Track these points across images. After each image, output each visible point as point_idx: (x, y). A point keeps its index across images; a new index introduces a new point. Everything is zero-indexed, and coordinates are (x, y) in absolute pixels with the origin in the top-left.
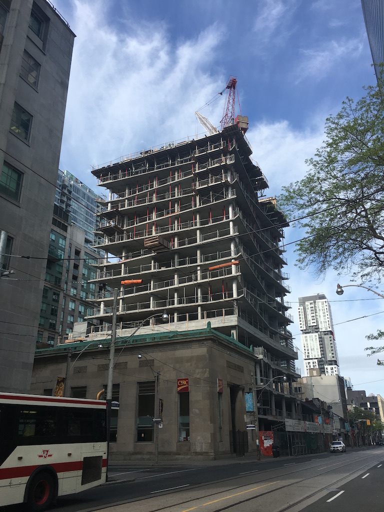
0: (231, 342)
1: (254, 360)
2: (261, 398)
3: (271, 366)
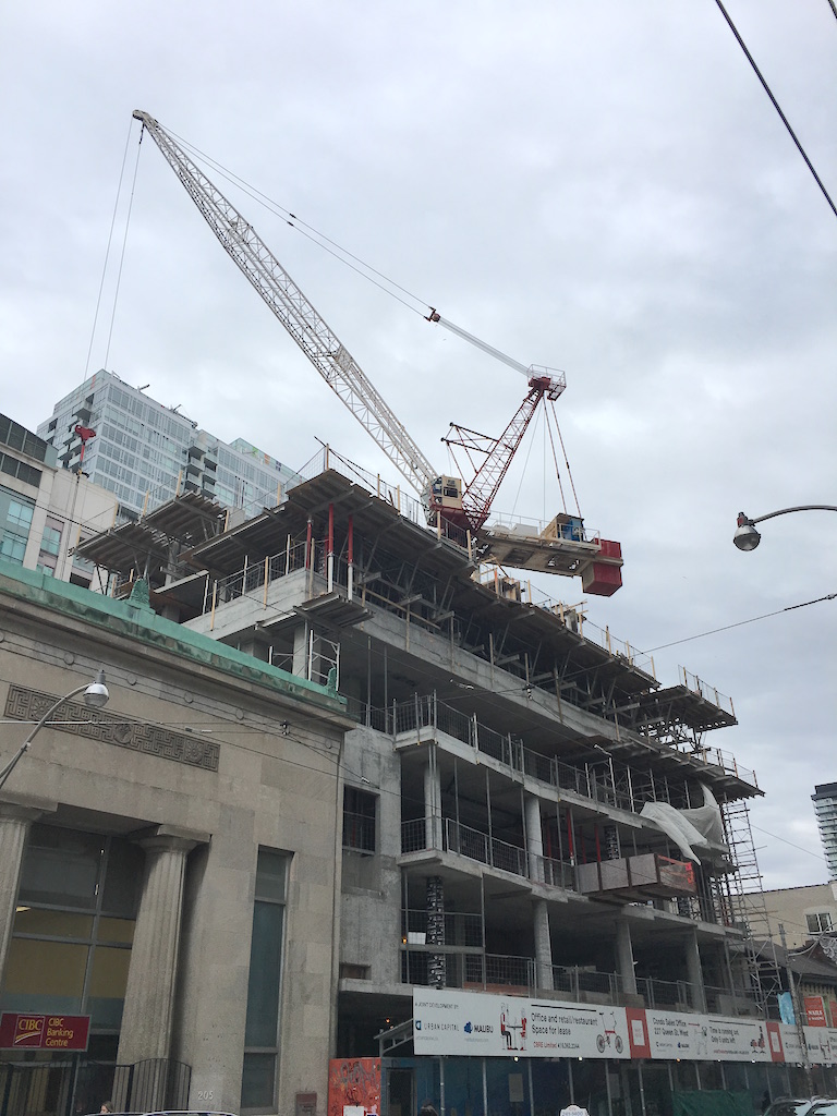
1: (339, 732)
2: (437, 911)
3: (533, 786)
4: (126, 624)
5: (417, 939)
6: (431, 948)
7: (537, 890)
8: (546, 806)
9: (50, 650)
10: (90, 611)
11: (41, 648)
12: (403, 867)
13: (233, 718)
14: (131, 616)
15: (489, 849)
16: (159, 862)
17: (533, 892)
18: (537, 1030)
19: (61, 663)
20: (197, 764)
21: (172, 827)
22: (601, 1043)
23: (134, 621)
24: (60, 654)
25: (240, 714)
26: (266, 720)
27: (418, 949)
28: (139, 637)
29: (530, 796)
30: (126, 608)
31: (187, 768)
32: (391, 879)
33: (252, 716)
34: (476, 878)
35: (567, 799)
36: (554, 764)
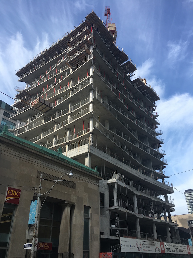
0: (54, 155)
1: (98, 180)
2: (117, 220)
3: (135, 192)
4: (58, 157)
5: (113, 226)
6: (116, 228)
7: (137, 216)
8: (138, 196)
9: (44, 163)
10: (51, 154)
11: (43, 162)
12: (110, 210)
13: (78, 177)
14: (59, 155)
15: (127, 206)
16: (65, 209)
17: (136, 216)
18: (143, 247)
19: (46, 166)
20: (72, 187)
21: (68, 201)
22: (155, 250)
23: (59, 156)
24: (46, 164)
25: (80, 176)
26: (85, 178)
27: (113, 228)
28: (60, 160)
29: (135, 194)
30: (58, 154)
31: (70, 189)
32: (108, 212)
33: (82, 177)
34: (125, 212)
35: (142, 195)
36: (139, 187)
